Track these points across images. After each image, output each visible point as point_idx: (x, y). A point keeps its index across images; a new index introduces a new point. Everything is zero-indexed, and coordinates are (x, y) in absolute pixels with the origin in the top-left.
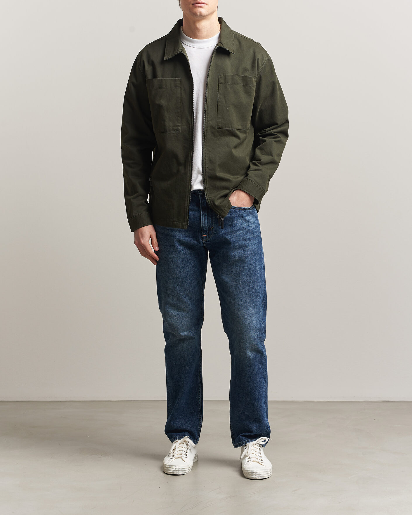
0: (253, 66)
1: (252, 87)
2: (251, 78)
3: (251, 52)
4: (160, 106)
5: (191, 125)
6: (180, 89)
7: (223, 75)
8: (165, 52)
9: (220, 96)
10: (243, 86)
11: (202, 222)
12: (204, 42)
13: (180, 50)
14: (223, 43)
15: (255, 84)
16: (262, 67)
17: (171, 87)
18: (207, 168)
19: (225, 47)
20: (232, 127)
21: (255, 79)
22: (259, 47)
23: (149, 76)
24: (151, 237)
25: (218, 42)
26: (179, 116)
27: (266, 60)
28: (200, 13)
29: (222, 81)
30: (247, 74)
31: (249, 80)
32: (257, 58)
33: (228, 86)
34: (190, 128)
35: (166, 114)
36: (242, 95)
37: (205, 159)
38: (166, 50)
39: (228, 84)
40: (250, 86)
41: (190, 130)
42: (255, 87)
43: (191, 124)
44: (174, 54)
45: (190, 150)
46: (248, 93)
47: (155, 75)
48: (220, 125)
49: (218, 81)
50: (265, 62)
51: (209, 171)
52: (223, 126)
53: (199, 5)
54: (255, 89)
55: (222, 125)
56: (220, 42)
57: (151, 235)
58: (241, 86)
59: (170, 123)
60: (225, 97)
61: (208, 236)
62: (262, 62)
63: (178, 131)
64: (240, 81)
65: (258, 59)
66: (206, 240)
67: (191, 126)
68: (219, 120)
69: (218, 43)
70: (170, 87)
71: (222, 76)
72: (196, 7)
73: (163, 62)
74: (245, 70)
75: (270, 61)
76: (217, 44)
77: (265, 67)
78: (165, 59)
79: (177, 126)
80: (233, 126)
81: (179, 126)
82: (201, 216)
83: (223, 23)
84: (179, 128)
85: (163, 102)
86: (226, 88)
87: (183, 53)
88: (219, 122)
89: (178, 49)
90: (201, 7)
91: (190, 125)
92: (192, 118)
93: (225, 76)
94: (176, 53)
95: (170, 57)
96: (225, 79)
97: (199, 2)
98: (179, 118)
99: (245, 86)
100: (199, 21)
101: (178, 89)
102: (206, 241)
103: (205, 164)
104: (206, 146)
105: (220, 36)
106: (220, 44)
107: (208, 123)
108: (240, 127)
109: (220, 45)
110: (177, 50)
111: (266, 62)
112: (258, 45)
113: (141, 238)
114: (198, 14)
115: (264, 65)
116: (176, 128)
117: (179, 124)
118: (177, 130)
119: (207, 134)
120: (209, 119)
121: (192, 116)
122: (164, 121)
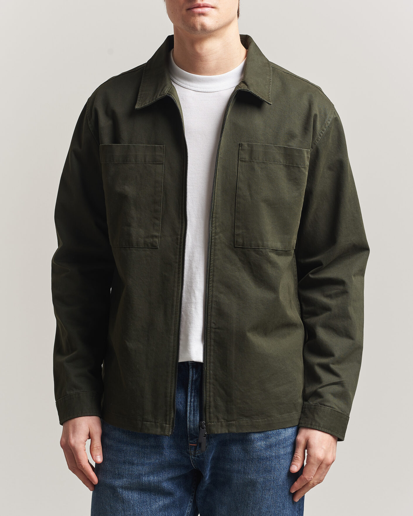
0: (306, 129)
1: (303, 169)
2: (300, 152)
3: (305, 102)
4: (123, 197)
5: (181, 236)
6: (161, 166)
7: (248, 145)
8: (139, 94)
9: (240, 185)
10: (286, 166)
11: (188, 419)
12: (212, 80)
13: (166, 91)
14: (248, 83)
15: (307, 163)
16: (322, 133)
17: (145, 161)
18: (213, 325)
19: (252, 90)
20: (263, 244)
21: (307, 153)
22: (319, 93)
23: (106, 139)
24: (90, 436)
25: (240, 80)
26: (157, 219)
27: (331, 120)
28: (203, 26)
29: (245, 156)
30: (294, 144)
31: (297, 154)
32: (313, 115)
33: (256, 167)
34: (179, 241)
35: (134, 213)
36: (284, 184)
37: (210, 307)
38: (140, 91)
39: (257, 163)
40: (299, 167)
41: (179, 246)
42: (308, 169)
43: (181, 234)
44: (155, 97)
45: (176, 285)
46: (294, 180)
47: (116, 138)
48: (240, 240)
49: (237, 157)
50: (329, 123)
51: (217, 330)
52: (245, 242)
53: (200, 10)
54: (307, 173)
55: (243, 242)
56: (243, 81)
57: (91, 433)
58: (282, 166)
59: (141, 230)
60: (249, 186)
61: (199, 448)
62: (323, 123)
63: (153, 247)
64: (279, 157)
65: (316, 115)
66: (195, 453)
67: (181, 239)
68: (237, 232)
69: (240, 84)
70: (143, 161)
71: (246, 146)
72: (194, 15)
73: (133, 113)
74: (291, 136)
75: (337, 121)
76: (238, 86)
77: (328, 133)
78: (137, 107)
79: (153, 237)
80: (265, 243)
81: (156, 237)
82: (188, 408)
83: (251, 47)
84: (157, 240)
85: (130, 190)
86: (253, 169)
87: (173, 96)
88: (238, 235)
89: (164, 88)
90: (203, 14)
91: (179, 237)
92: (182, 223)
93: (251, 147)
94: (159, 97)
95: (147, 103)
96: (251, 152)
97: (200, 5)
98: (157, 222)
99: (289, 166)
100: (201, 40)
101: (158, 165)
102: (194, 456)
103: (209, 317)
104: (213, 281)
105: (244, 70)
106: (243, 84)
107: (217, 237)
108: (278, 245)
109: (244, 87)
110: (160, 92)
111: (331, 123)
112: (318, 89)
113: (71, 436)
114: (199, 27)
115: (325, 129)
116: (152, 240)
117: (156, 234)
118: (152, 245)
119: (216, 257)
120: (218, 229)
121: (182, 219)
122: (129, 225)
